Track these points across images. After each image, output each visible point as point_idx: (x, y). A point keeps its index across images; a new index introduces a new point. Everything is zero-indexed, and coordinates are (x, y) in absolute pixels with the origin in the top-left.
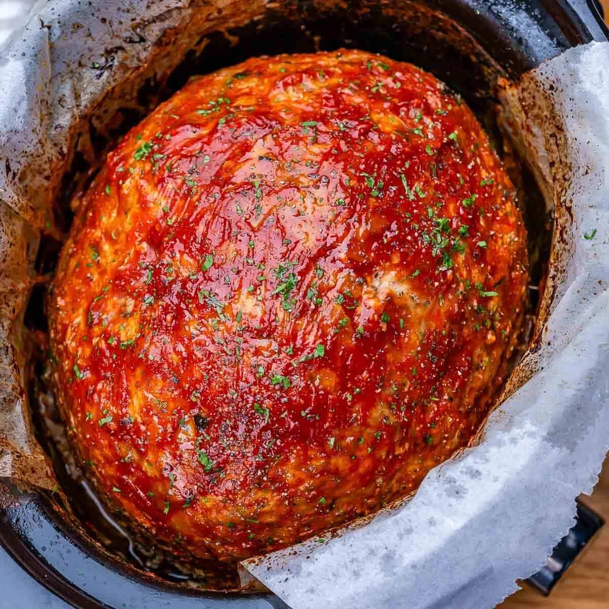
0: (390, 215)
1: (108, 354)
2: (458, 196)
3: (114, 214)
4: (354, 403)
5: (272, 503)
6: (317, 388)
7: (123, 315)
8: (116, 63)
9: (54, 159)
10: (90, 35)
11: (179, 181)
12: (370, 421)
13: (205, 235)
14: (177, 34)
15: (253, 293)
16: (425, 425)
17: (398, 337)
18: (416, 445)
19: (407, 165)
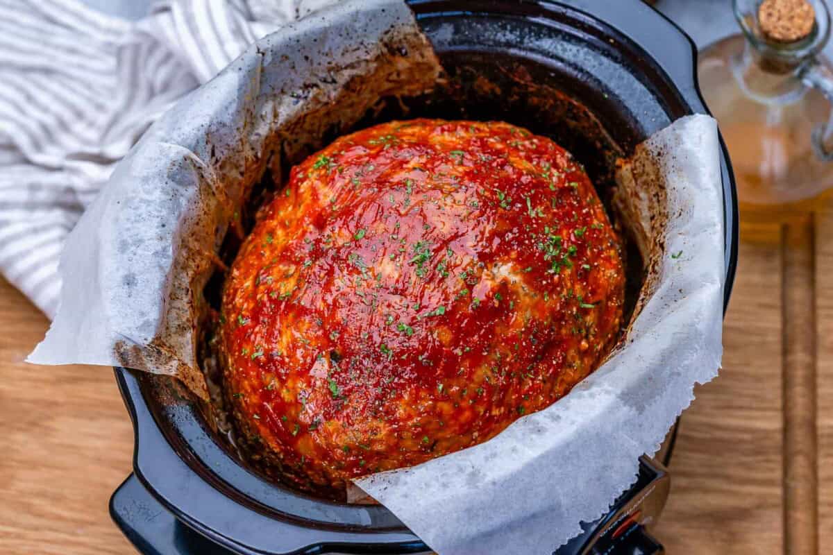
0: (514, 221)
1: (268, 305)
2: (572, 226)
3: (290, 209)
4: (463, 358)
5: (384, 432)
6: (434, 340)
7: (286, 277)
8: (311, 95)
9: (250, 159)
10: (294, 67)
11: (347, 181)
12: (475, 378)
13: (361, 215)
14: (362, 83)
15: (393, 260)
16: (520, 396)
17: (507, 316)
18: (510, 412)
19: (533, 192)
